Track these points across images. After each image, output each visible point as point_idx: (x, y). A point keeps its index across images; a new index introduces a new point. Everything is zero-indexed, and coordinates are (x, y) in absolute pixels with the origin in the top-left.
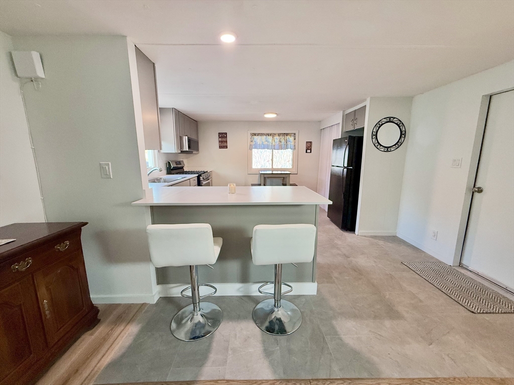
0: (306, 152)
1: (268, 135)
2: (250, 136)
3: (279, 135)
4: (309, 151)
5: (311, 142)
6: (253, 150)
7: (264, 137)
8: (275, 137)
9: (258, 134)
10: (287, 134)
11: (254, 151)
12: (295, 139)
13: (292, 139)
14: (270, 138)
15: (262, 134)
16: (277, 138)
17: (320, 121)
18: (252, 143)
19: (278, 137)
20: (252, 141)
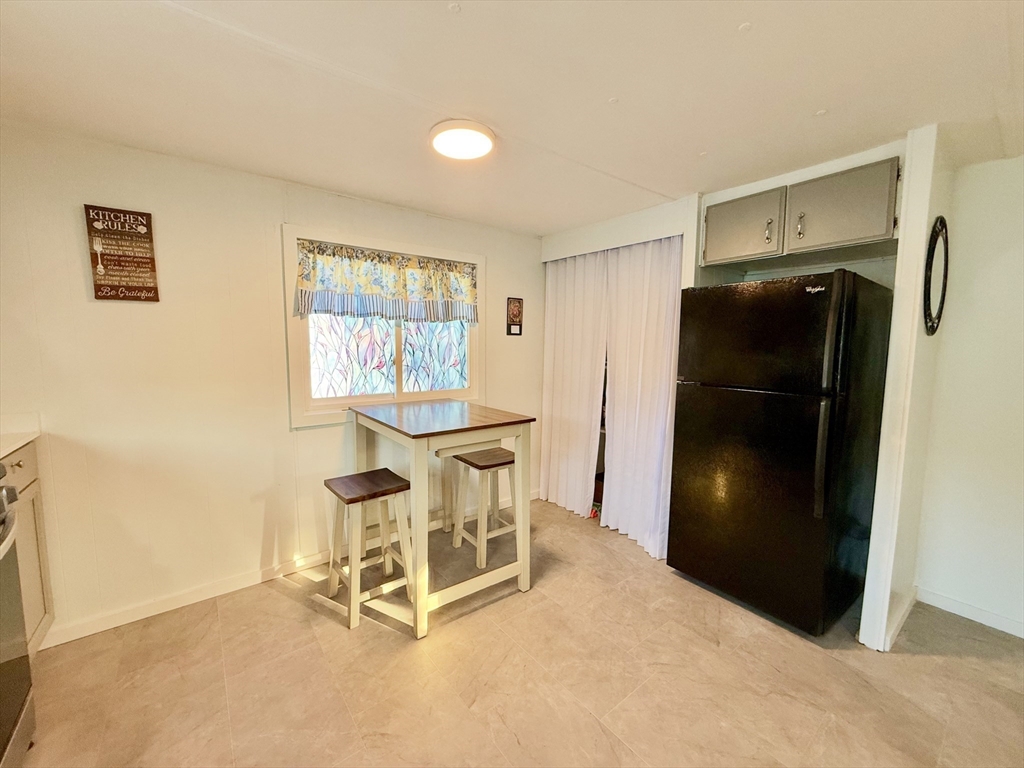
0: (509, 333)
1: (380, 257)
2: (294, 254)
3: (423, 263)
4: (515, 329)
5: (520, 301)
6: (312, 317)
7: (365, 265)
8: (408, 271)
9: (337, 250)
10: (451, 265)
11: (317, 321)
12: (475, 286)
13: (465, 283)
14: (387, 272)
15: (352, 253)
16: (415, 276)
17: (540, 238)
18: (307, 286)
19: (418, 272)
20: (307, 277)
